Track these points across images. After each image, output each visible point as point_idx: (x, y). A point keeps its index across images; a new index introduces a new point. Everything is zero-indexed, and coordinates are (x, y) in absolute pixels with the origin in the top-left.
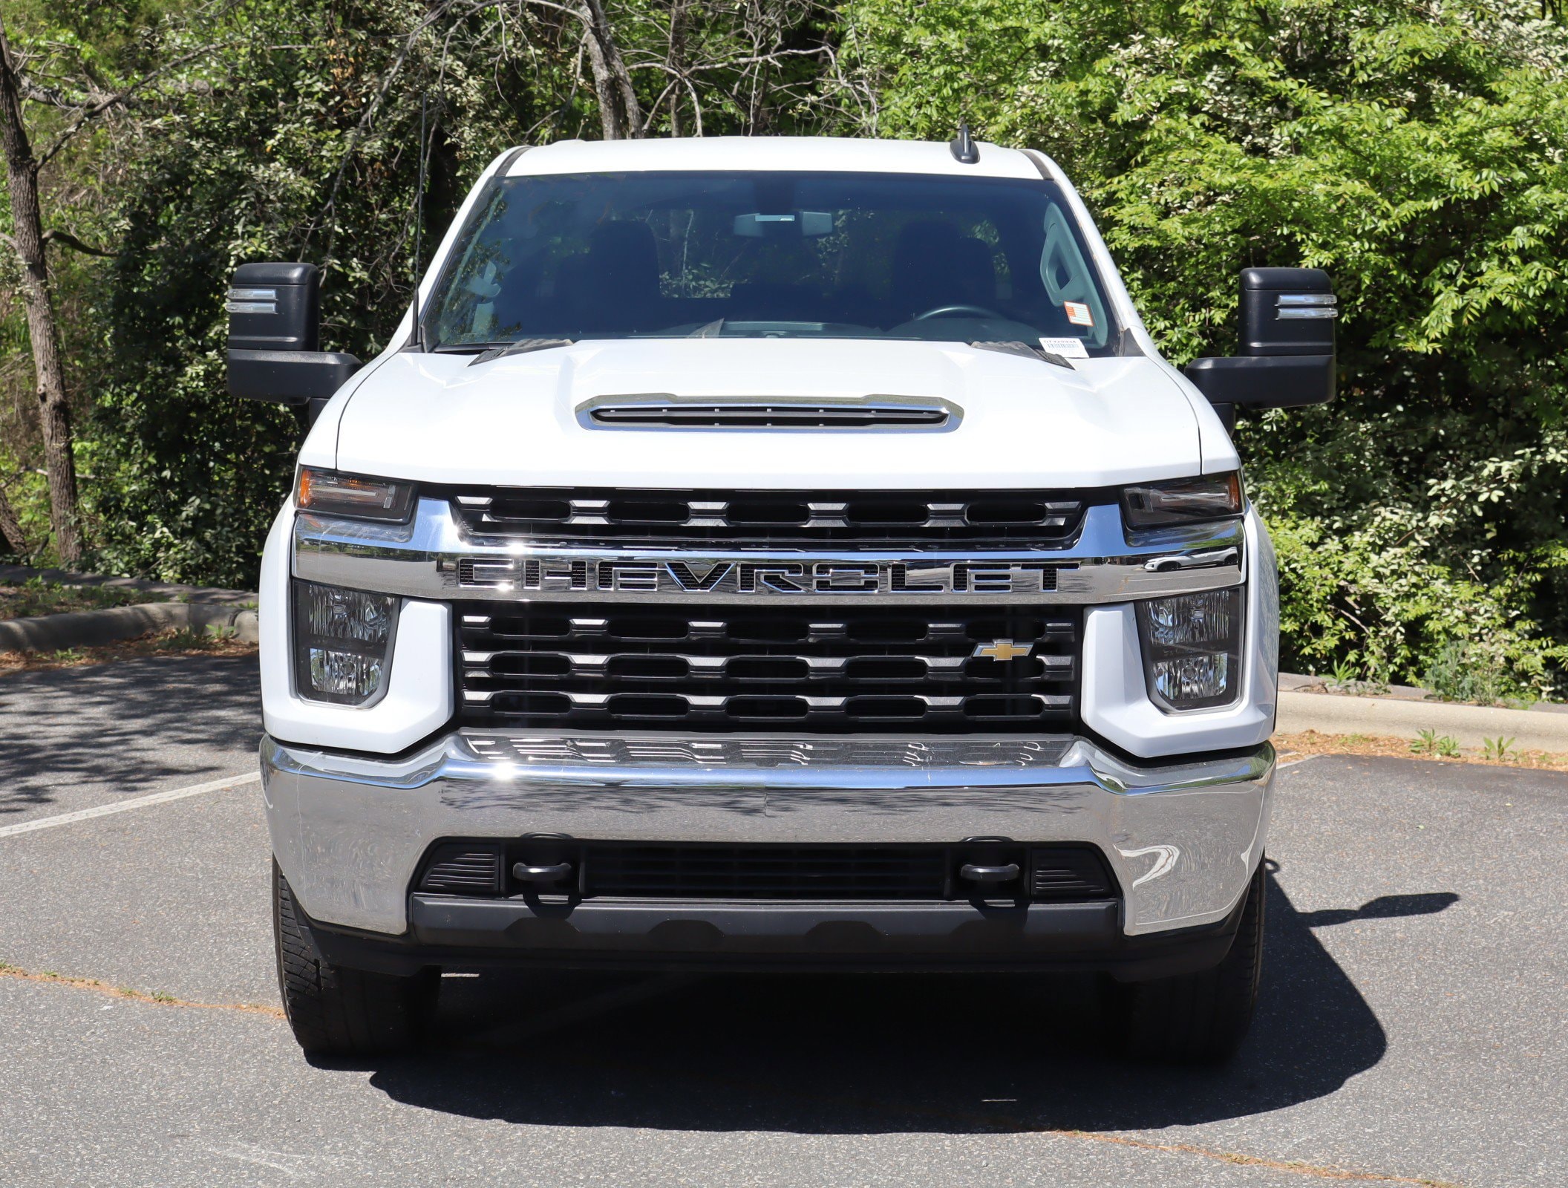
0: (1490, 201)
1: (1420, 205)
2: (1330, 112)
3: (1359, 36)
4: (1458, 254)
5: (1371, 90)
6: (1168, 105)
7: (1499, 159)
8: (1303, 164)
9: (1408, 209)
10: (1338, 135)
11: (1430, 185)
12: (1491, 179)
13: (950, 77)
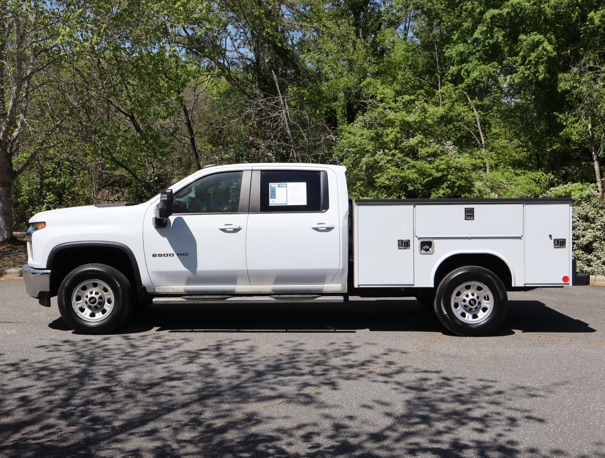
0: (440, 178)
1: (428, 179)
2: (412, 162)
3: (420, 149)
4: (436, 187)
5: (422, 158)
6: (388, 161)
7: (442, 170)
8: (408, 171)
9: (427, 180)
10: (414, 167)
11: (431, 175)
12: (440, 174)
13: (354, 156)
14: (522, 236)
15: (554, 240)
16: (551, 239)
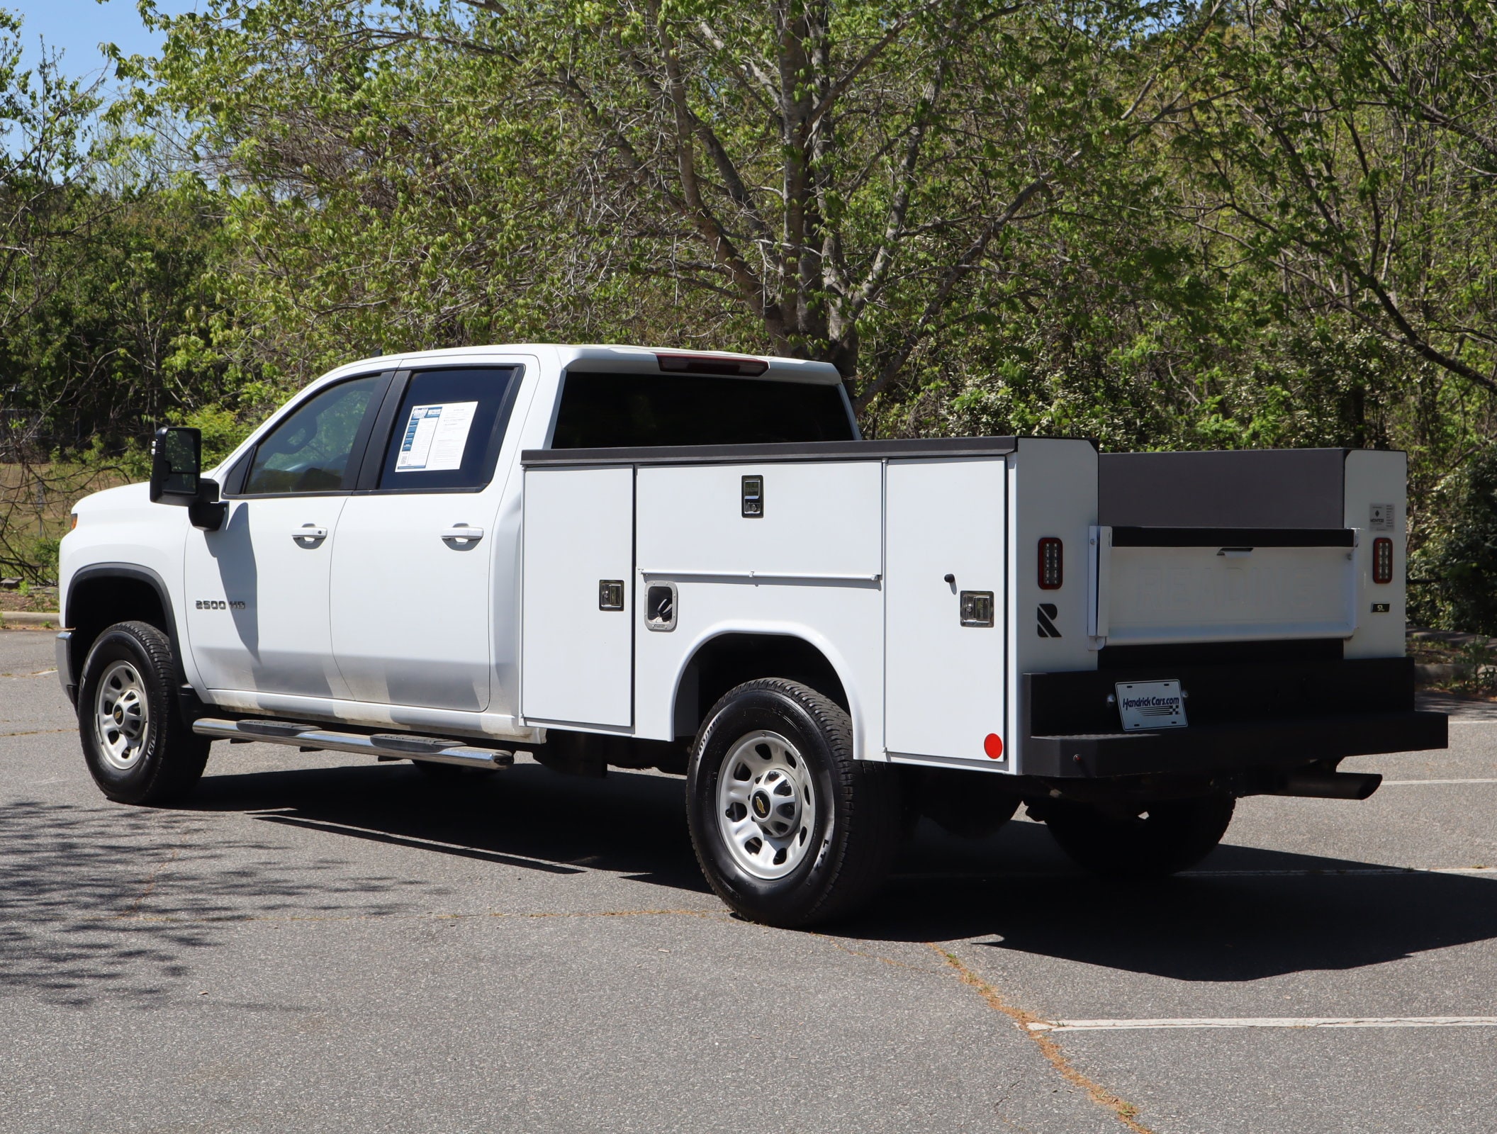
14: (879, 577)
15: (963, 593)
16: (954, 590)
